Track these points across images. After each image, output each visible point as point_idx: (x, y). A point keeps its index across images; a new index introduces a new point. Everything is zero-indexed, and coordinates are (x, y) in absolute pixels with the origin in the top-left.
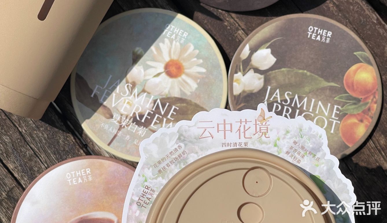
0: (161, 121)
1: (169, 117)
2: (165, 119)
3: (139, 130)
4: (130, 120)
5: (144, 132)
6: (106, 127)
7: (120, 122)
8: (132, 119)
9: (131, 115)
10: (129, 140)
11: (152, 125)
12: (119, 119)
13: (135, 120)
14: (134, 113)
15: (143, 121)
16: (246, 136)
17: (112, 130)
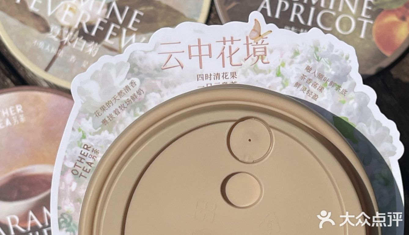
0: (118, 32)
1: (130, 26)
2: (124, 31)
3: (89, 47)
4: (74, 33)
5: (96, 50)
6: (41, 45)
7: (60, 37)
8: (78, 32)
9: (76, 26)
10: (75, 62)
11: (107, 39)
12: (58, 32)
13: (81, 33)
14: (80, 24)
15: (93, 33)
16: (233, 63)
17: (50, 48)
